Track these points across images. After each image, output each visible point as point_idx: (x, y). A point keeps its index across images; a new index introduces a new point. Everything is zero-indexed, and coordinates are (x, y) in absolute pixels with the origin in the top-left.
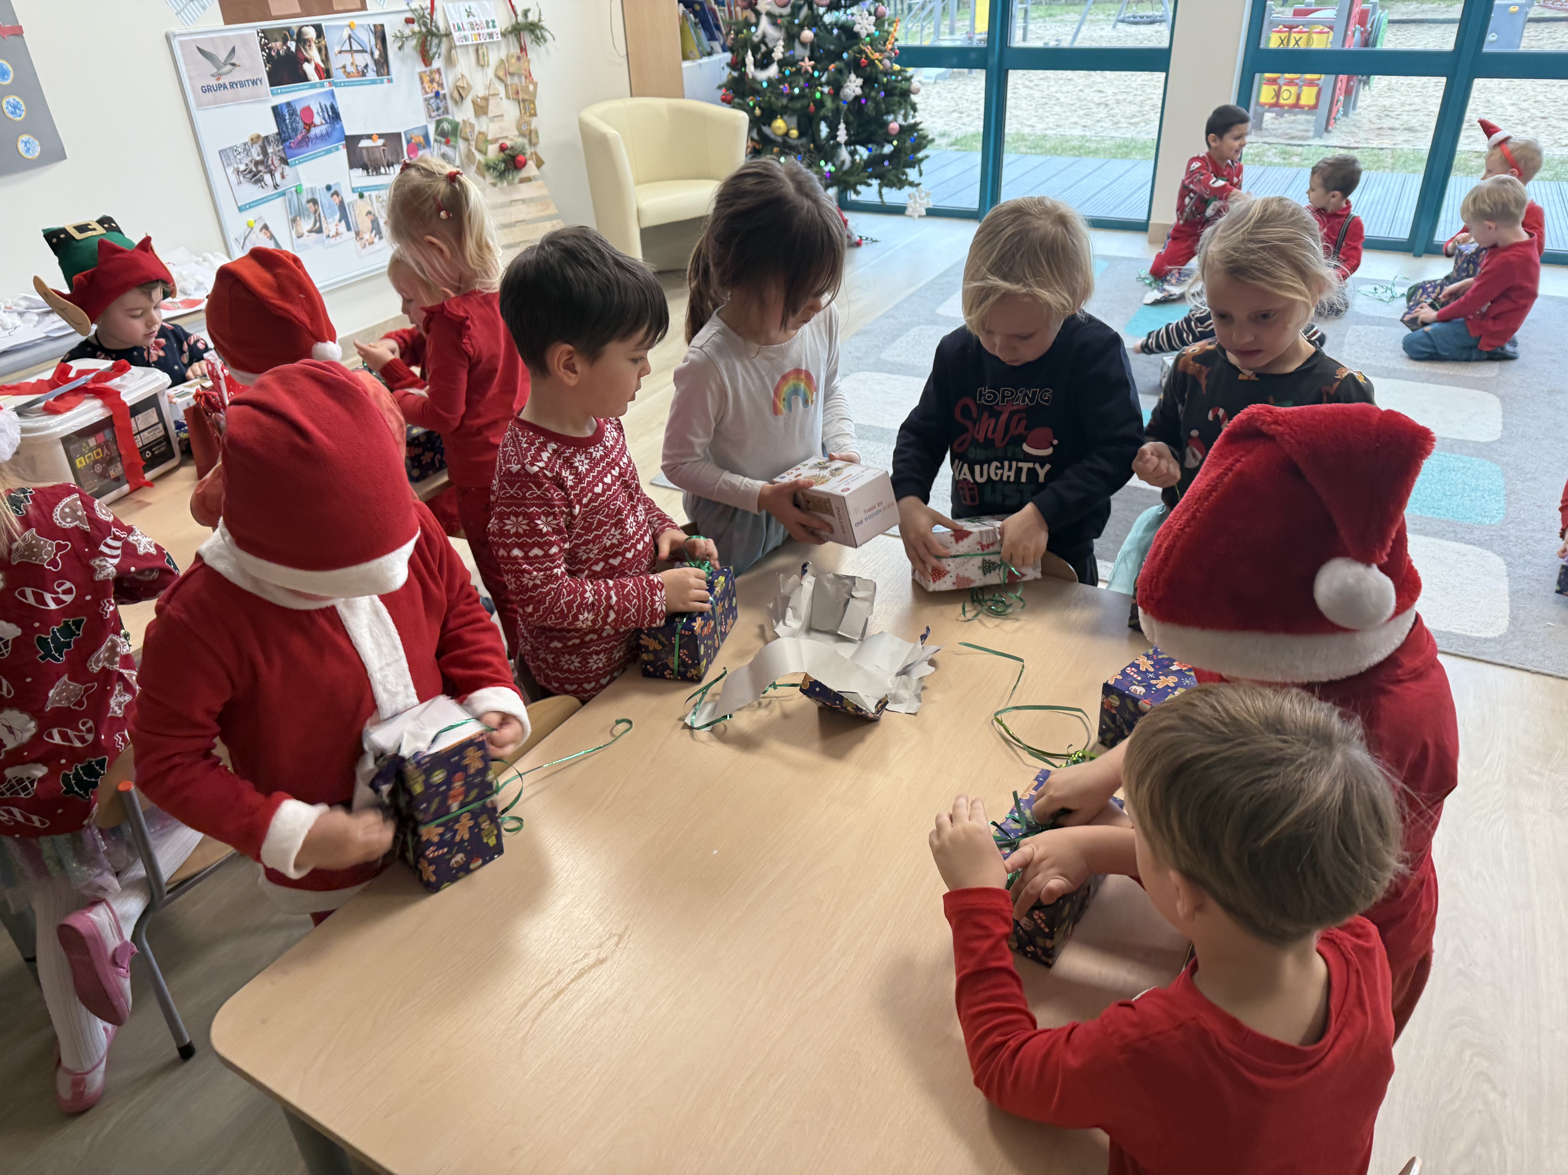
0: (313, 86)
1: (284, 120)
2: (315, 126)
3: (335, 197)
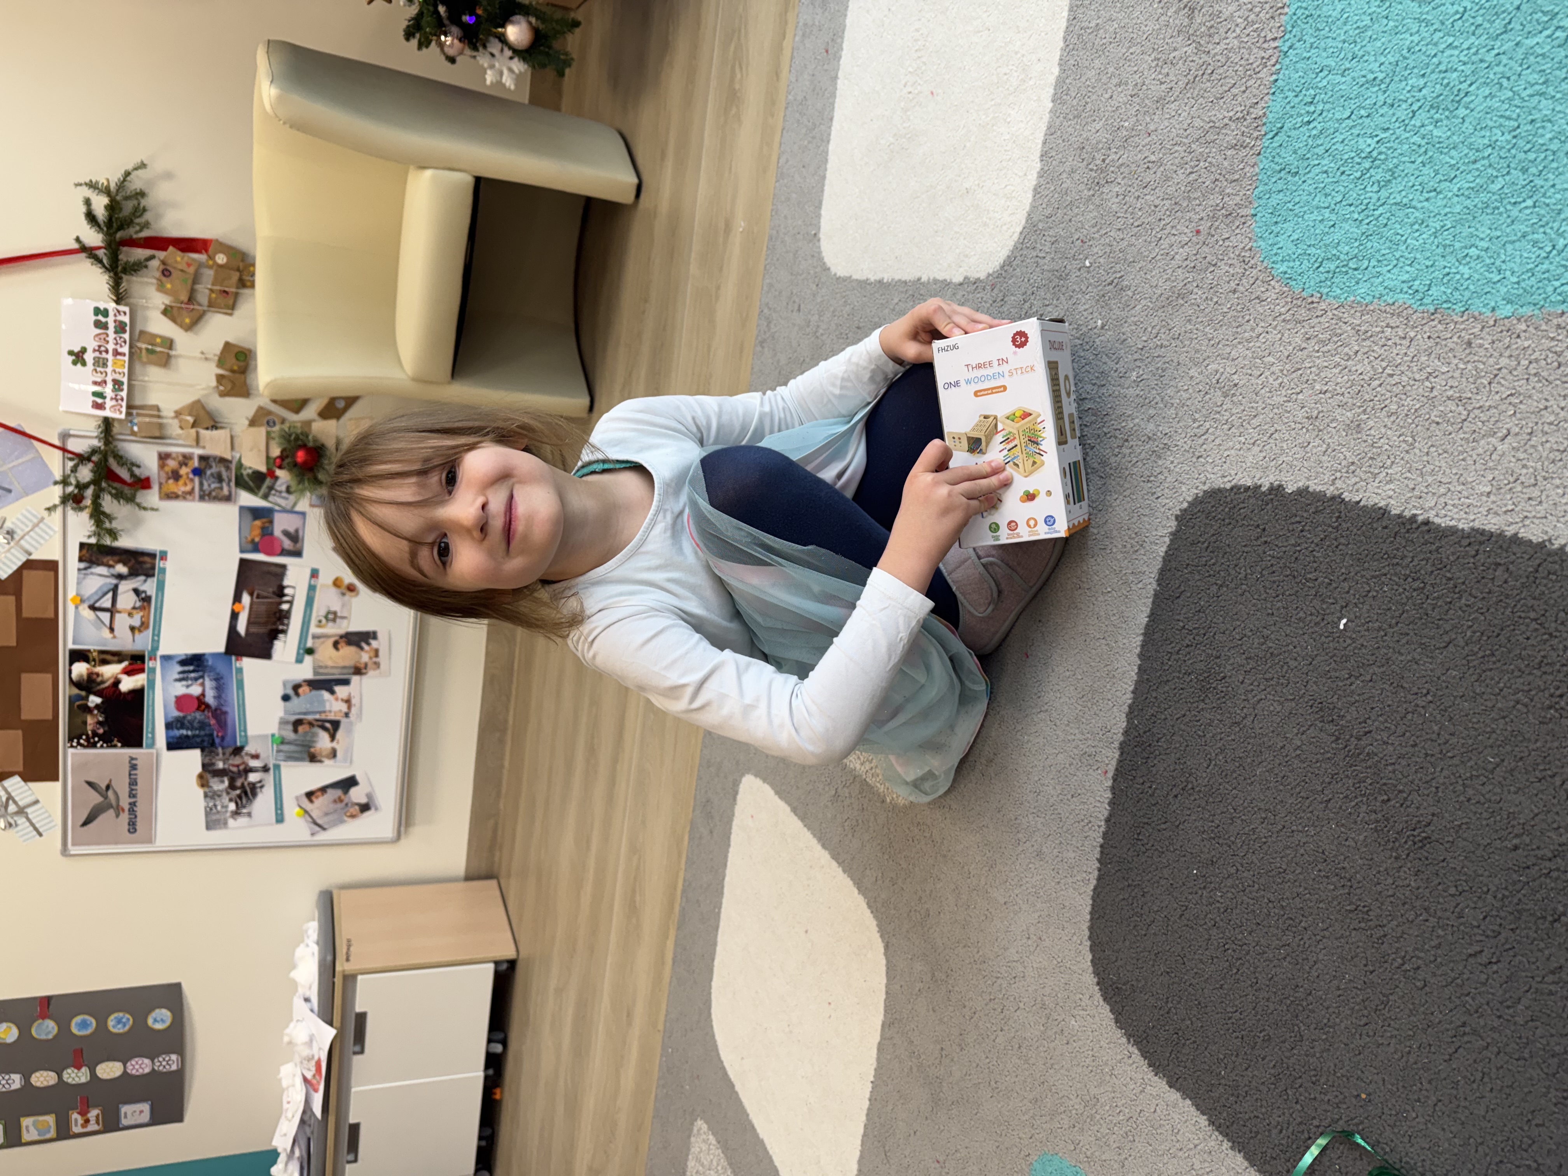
0: (151, 682)
1: (187, 736)
2: (203, 695)
3: (301, 691)
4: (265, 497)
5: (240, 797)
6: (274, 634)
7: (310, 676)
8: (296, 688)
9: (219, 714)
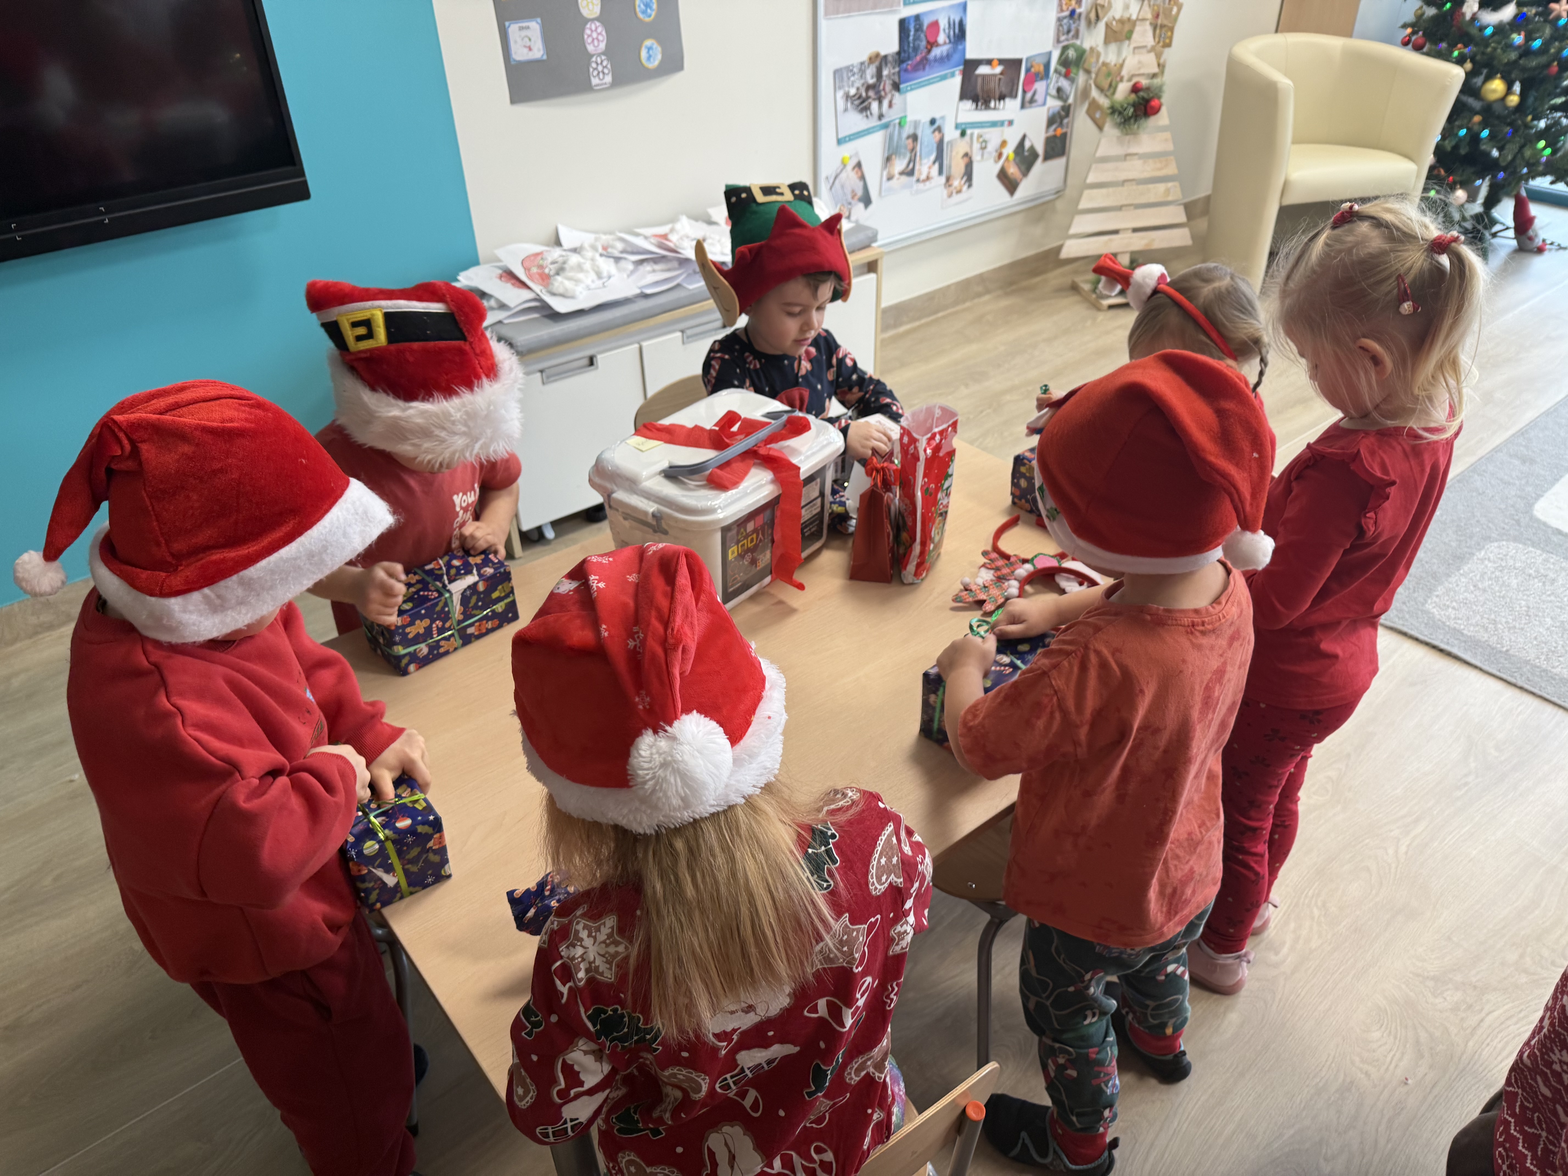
1: (908, 36)
2: (938, 45)
3: (937, 133)
4: (1056, 71)
5: (860, 97)
6: (975, 99)
7: (946, 139)
8: (939, 129)
9: (923, 64)
